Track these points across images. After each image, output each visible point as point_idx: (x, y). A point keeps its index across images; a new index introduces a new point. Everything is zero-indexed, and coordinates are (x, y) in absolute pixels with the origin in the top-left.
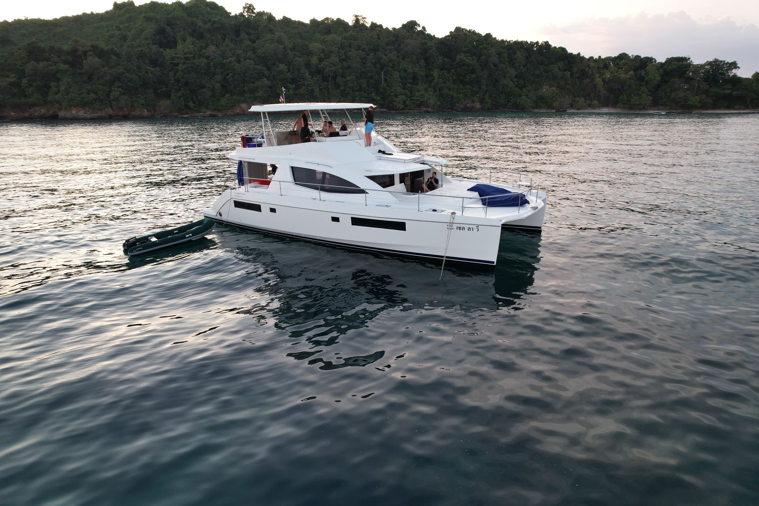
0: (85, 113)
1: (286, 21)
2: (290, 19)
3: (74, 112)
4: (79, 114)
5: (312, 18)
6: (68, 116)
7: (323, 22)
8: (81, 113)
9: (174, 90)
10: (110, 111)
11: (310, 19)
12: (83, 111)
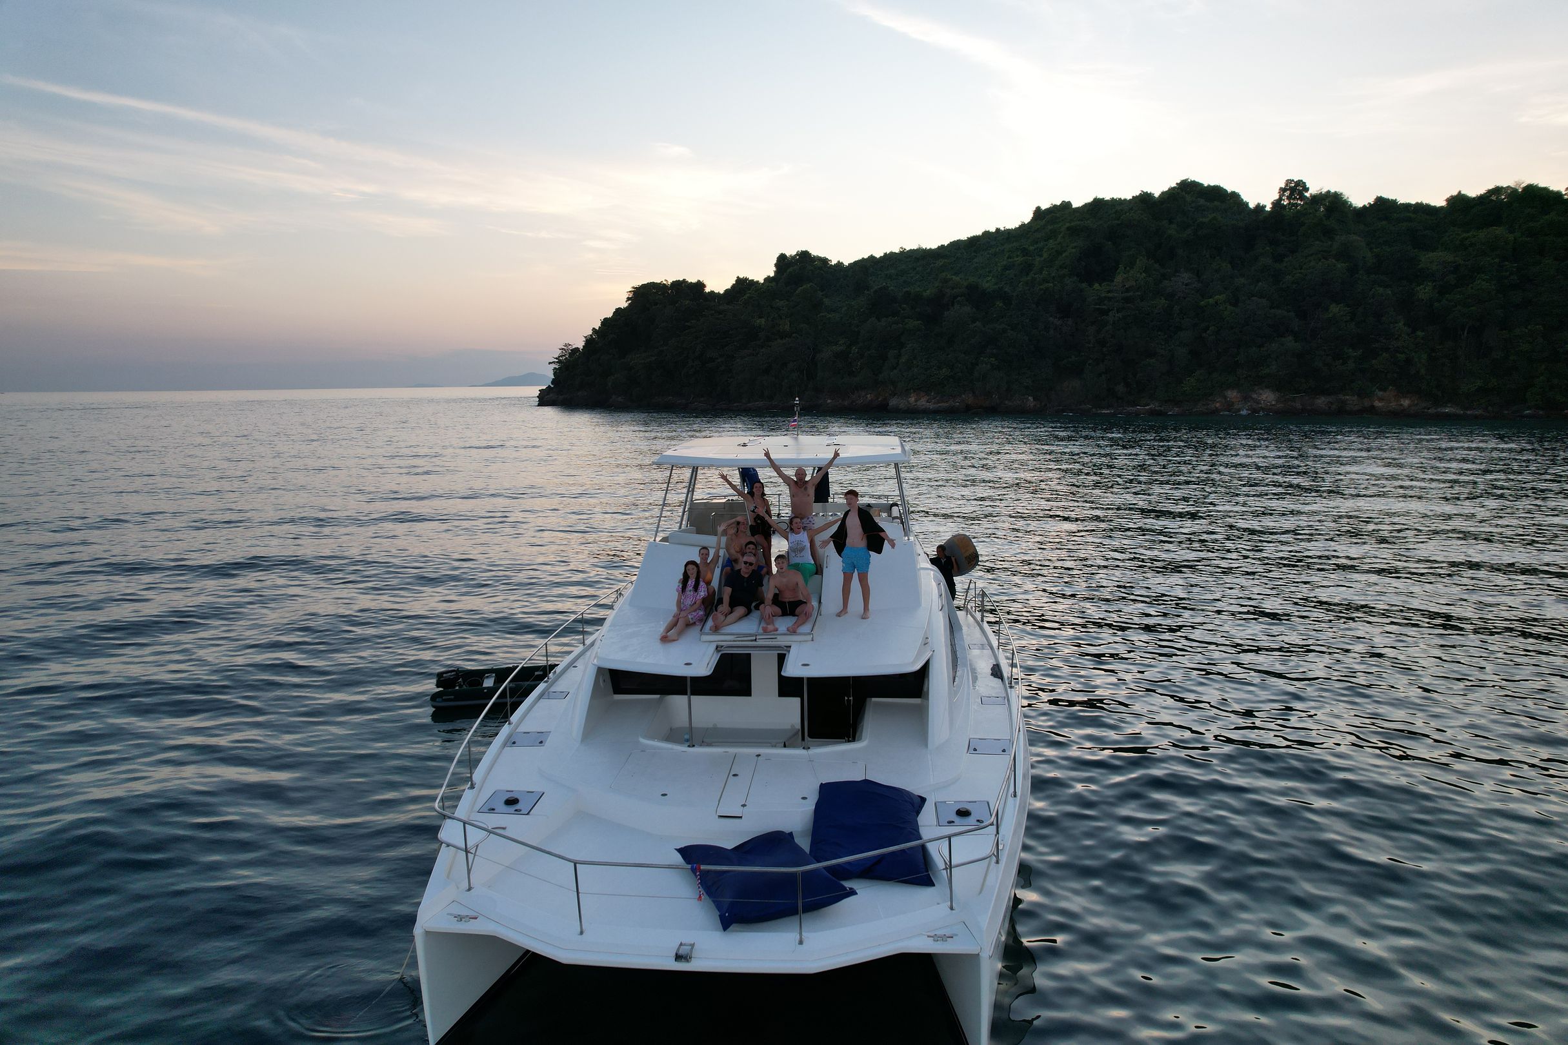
0: (927, 402)
1: (1383, 207)
2: (1394, 202)
3: (912, 400)
4: (918, 403)
5: (1455, 193)
6: (902, 406)
7: (1481, 199)
8: (923, 403)
9: (1090, 362)
10: (969, 399)
11: (1448, 196)
12: (926, 398)
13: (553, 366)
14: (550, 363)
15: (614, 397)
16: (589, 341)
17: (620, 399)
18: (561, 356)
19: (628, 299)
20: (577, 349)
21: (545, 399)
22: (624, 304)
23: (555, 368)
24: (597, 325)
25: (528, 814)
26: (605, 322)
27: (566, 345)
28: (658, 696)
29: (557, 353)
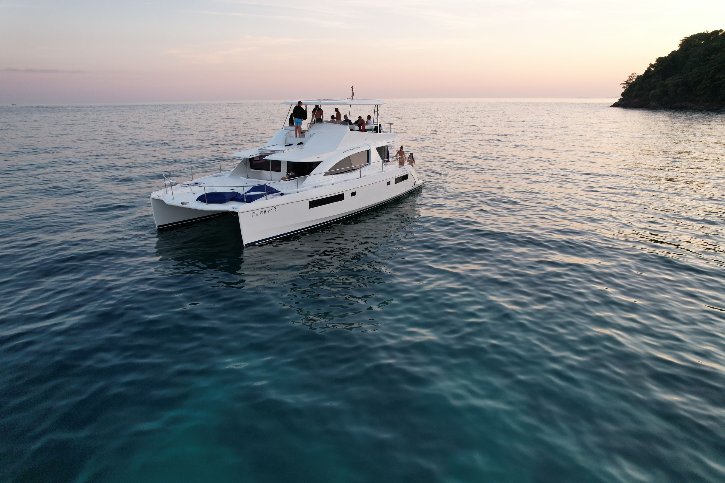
14: (622, 84)
15: (651, 103)
16: (648, 71)
17: (655, 104)
18: (629, 80)
19: (679, 46)
20: (640, 76)
21: (617, 104)
23: (624, 87)
26: (660, 60)
27: (633, 74)
29: (627, 79)
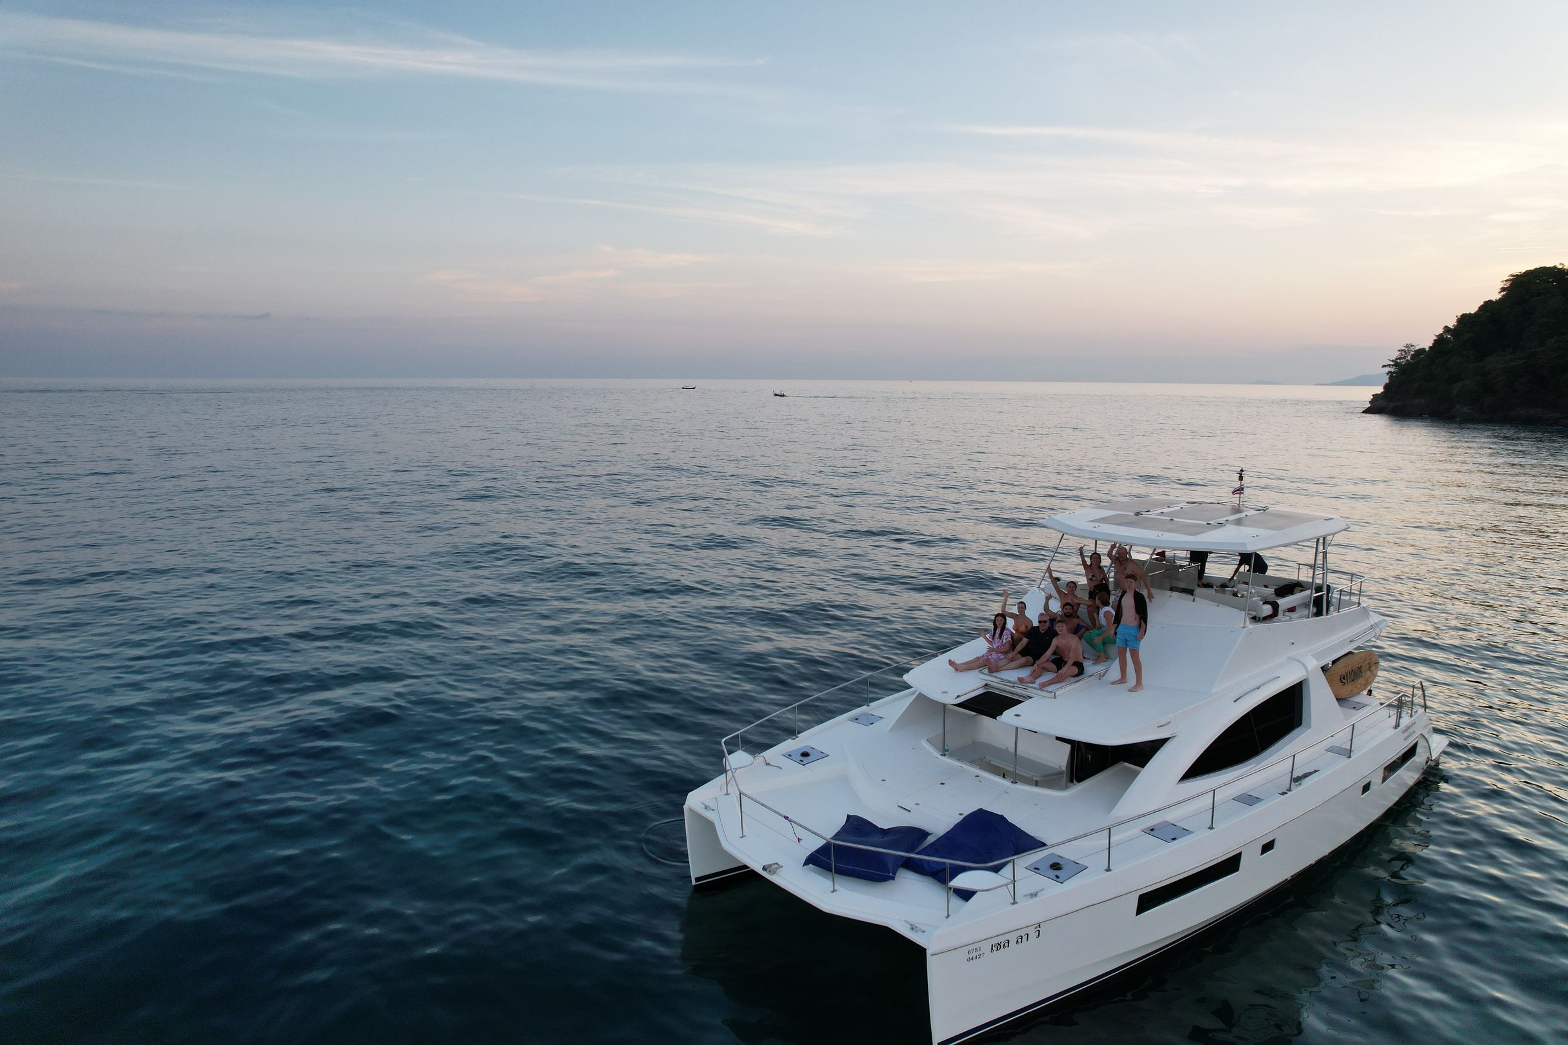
13: (1388, 369)
14: (1384, 366)
15: (1458, 406)
16: (1440, 341)
17: (1465, 409)
18: (1400, 358)
19: (1503, 289)
20: (1423, 350)
21: (1377, 407)
22: (1495, 296)
23: (1390, 372)
24: (1452, 323)
25: (804, 765)
26: (1464, 319)
27: (1407, 346)
28: (975, 713)
29: (1395, 355)
